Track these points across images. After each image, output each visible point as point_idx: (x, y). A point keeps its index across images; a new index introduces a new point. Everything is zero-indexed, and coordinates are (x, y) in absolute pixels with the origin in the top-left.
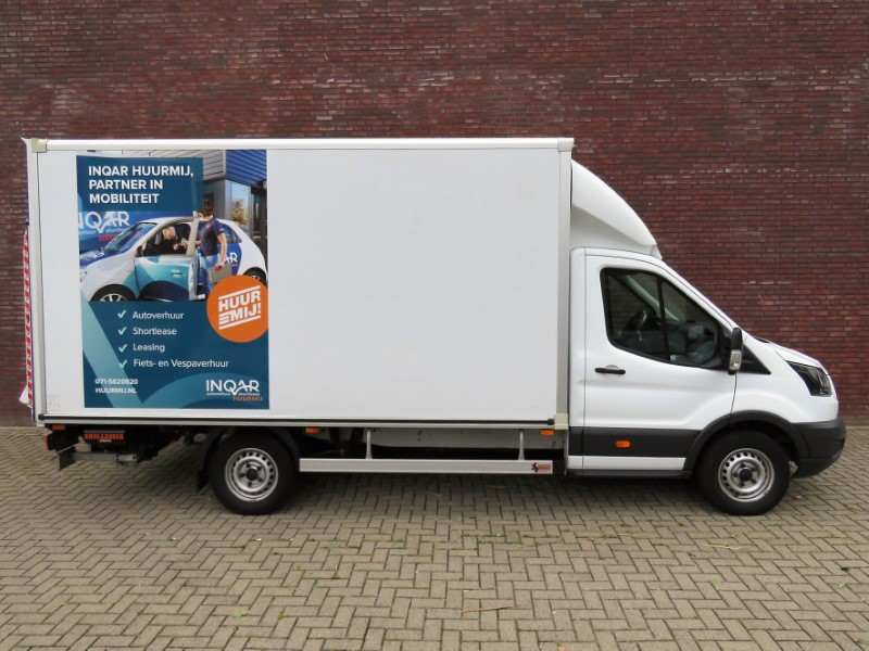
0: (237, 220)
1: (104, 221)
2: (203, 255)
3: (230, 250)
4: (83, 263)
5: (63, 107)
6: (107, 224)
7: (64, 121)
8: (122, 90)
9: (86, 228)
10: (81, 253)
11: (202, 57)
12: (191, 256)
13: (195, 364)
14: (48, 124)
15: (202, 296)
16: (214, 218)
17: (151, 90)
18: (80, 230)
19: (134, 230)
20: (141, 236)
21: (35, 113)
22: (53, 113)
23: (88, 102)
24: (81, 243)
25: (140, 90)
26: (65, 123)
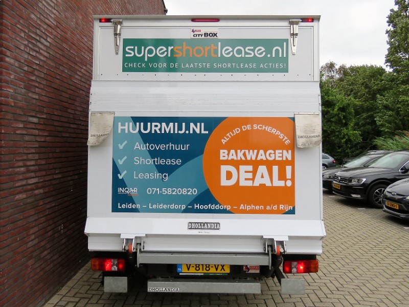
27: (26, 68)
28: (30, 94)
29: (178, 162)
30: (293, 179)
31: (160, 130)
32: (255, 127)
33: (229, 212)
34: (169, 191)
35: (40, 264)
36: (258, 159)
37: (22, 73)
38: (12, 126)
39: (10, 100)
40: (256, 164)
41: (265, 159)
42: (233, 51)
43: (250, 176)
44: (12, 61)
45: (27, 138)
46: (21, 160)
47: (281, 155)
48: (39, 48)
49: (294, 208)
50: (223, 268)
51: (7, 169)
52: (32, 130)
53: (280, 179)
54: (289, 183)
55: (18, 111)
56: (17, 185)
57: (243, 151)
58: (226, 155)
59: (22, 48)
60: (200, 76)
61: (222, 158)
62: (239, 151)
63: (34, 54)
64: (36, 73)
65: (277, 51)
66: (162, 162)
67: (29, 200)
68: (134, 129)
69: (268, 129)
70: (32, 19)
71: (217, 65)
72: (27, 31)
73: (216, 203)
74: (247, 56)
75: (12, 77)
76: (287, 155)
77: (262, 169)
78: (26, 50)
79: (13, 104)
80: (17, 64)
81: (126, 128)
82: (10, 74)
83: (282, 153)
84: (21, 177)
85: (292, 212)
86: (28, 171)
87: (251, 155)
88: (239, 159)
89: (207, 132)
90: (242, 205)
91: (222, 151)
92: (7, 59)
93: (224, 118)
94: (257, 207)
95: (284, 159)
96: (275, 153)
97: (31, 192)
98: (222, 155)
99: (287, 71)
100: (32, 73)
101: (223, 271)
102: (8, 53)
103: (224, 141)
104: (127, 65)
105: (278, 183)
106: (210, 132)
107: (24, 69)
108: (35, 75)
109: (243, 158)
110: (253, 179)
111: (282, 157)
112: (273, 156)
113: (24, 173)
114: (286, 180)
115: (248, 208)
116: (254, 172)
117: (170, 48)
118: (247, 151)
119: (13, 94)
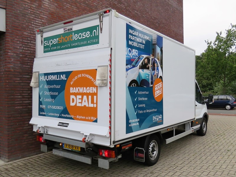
0: (158, 59)
1: (132, 53)
2: (152, 71)
3: (157, 70)
4: (127, 70)
5: (47, 5)
6: (133, 54)
7: (47, 12)
8: (68, 7)
9: (128, 55)
10: (126, 65)
11: (92, 4)
12: (150, 70)
13: (151, 111)
14: (40, 11)
15: (152, 85)
16: (154, 58)
17: (77, 10)
18: (126, 55)
19: (139, 58)
20: (140, 61)
21: (35, 4)
22: (43, 6)
23: (56, 7)
24: (127, 61)
25: (74, 9)
26: (47, 13)
27: (21, 56)
28: (24, 66)
29: (57, 94)
30: (97, 103)
31: (52, 79)
32: (83, 75)
33: (73, 119)
34: (54, 107)
35: (32, 137)
36: (84, 92)
37: (19, 58)
38: (13, 79)
39: (11, 69)
40: (83, 94)
41: (86, 92)
42: (78, 36)
43: (80, 101)
44: (12, 54)
45: (22, 84)
46: (19, 93)
47: (92, 90)
48: (30, 46)
49: (97, 119)
50: (78, 148)
51: (10, 96)
52: (26, 81)
53: (92, 103)
54: (95, 106)
55: (16, 73)
56: (16, 103)
57: (78, 88)
58: (72, 90)
59: (19, 47)
60: (67, 51)
61: (71, 92)
62: (77, 88)
63: (27, 49)
64: (28, 56)
65: (95, 32)
66: (52, 93)
67: (24, 110)
68: (44, 79)
69: (87, 76)
70: (25, 35)
71: (72, 45)
72: (21, 40)
73: (69, 114)
74: (83, 38)
75: (12, 60)
76: (95, 90)
77: (85, 97)
78: (21, 48)
79: (13, 71)
80: (15, 55)
81: (42, 78)
82: (11, 59)
83: (93, 89)
84: (19, 100)
85: (96, 121)
86: (23, 98)
87: (81, 90)
88: (77, 92)
89: (66, 79)
90: (77, 116)
91: (71, 88)
92: (9, 54)
93: (72, 72)
94: (83, 117)
95: (93, 92)
96: (90, 89)
97: (25, 106)
98: (71, 90)
99: (98, 43)
100: (26, 57)
101: (78, 150)
102: (10, 51)
103: (72, 83)
104: (45, 50)
105: (91, 105)
106: (67, 79)
107: (20, 56)
108: (28, 58)
109: (78, 92)
110: (81, 103)
111: (93, 91)
112: (89, 90)
113: (20, 98)
114: (94, 103)
115: (80, 117)
116: (82, 99)
117: (57, 39)
118: (79, 88)
119: (14, 67)
